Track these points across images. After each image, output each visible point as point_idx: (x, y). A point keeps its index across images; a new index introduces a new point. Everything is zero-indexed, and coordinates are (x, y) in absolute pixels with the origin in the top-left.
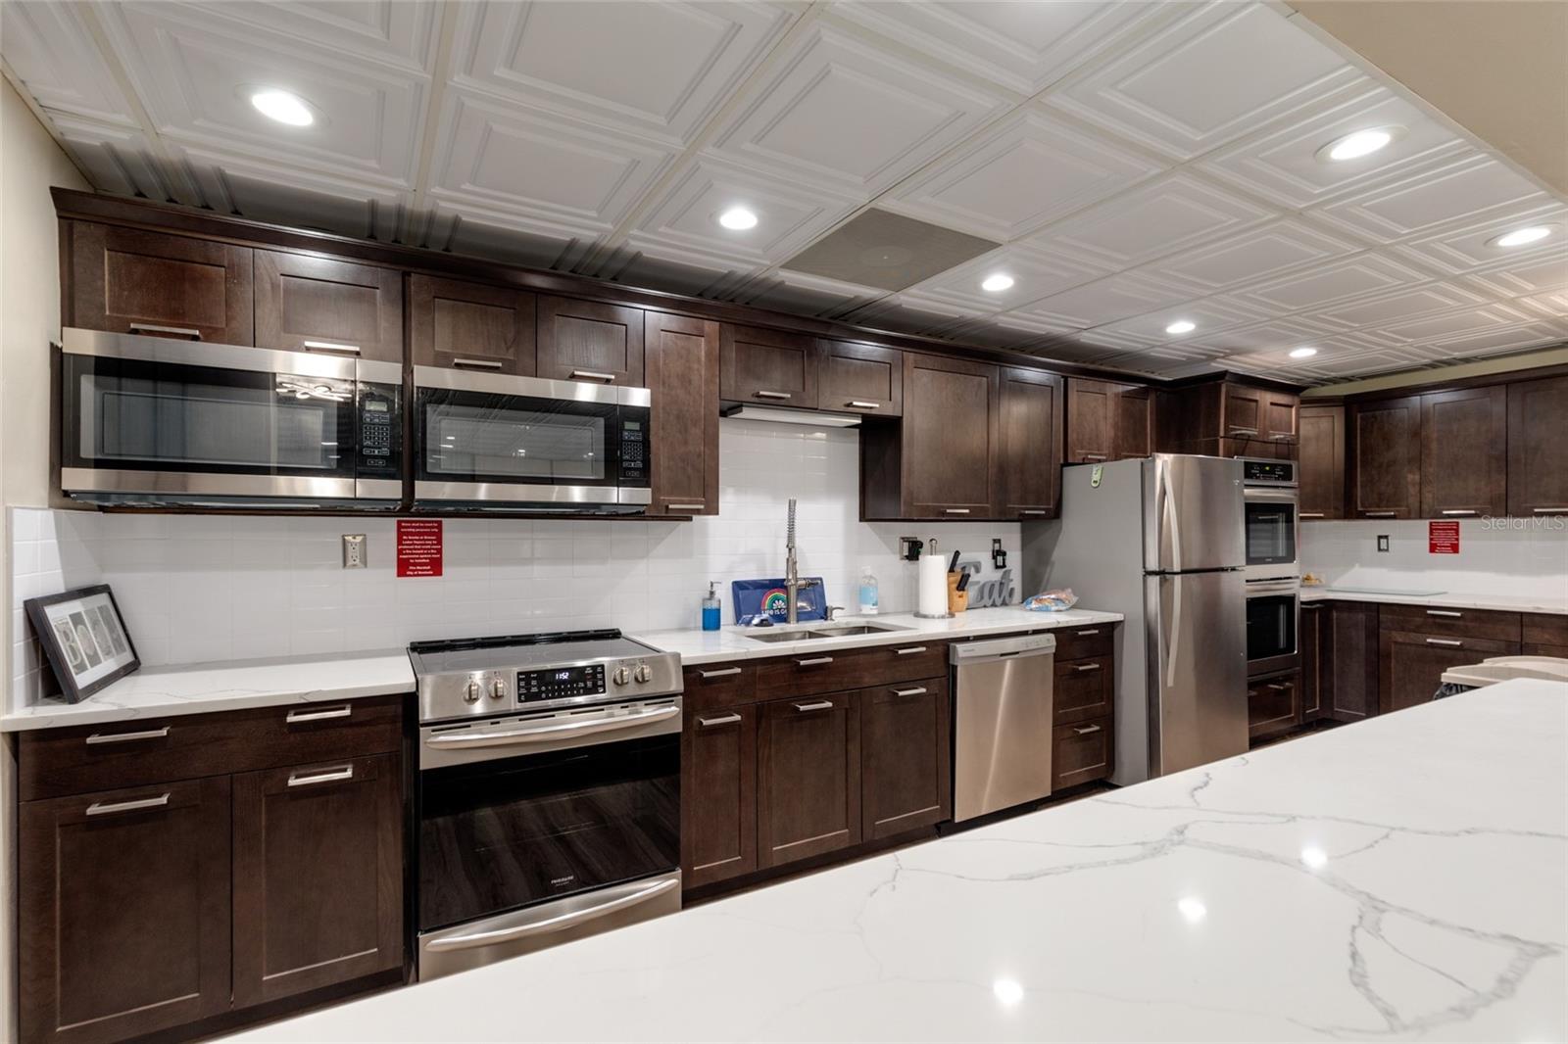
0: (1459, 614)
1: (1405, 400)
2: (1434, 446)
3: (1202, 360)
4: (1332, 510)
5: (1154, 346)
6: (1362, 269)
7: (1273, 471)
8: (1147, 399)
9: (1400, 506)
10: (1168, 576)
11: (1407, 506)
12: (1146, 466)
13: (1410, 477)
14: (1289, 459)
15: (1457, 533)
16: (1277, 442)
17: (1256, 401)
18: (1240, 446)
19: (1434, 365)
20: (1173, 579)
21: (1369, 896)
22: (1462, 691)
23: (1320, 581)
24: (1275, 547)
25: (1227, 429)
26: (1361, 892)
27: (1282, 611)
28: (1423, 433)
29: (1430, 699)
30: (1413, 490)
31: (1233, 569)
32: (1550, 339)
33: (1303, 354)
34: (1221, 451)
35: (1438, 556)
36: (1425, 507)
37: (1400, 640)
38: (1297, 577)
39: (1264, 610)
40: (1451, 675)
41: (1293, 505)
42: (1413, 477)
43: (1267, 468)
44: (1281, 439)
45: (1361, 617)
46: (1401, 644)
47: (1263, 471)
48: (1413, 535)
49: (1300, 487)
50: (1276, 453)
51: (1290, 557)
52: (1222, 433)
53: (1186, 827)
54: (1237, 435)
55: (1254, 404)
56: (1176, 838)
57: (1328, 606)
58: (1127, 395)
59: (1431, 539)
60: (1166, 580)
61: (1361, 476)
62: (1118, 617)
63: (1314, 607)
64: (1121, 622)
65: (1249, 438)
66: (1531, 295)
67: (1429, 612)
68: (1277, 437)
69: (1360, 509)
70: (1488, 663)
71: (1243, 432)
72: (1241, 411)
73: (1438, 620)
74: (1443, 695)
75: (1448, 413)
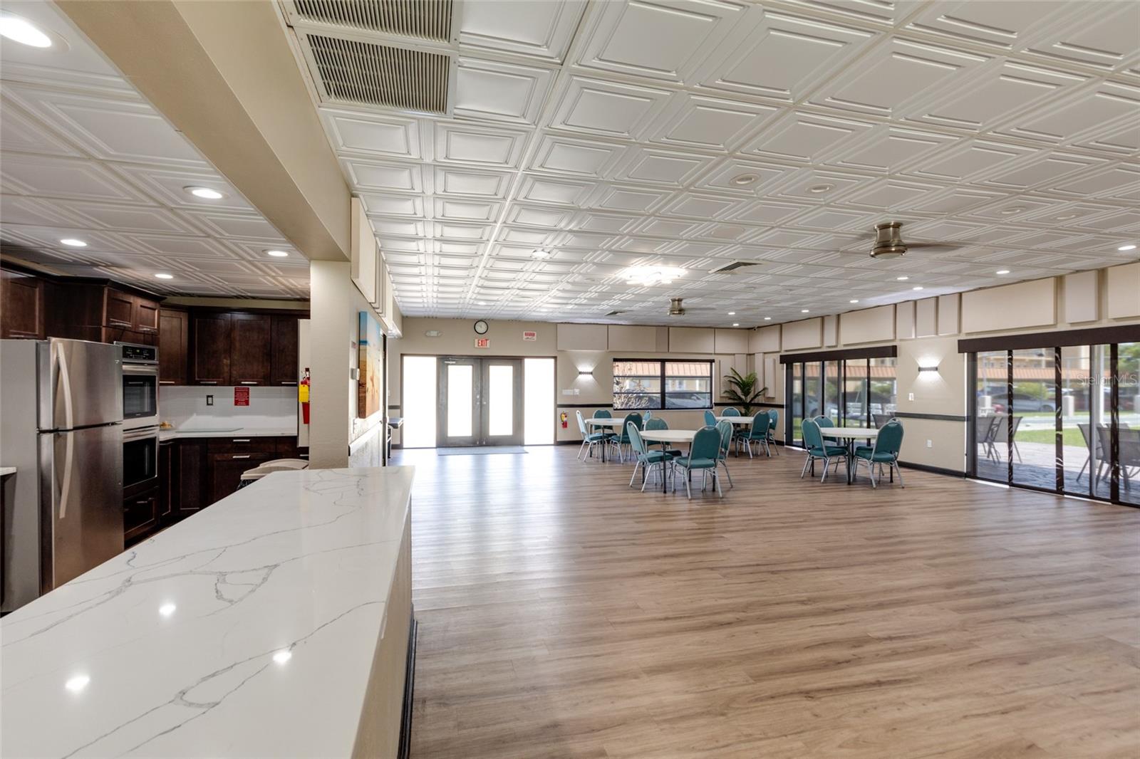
0: (248, 440)
1: (221, 315)
2: (237, 344)
3: (87, 265)
4: (180, 379)
5: (45, 247)
6: (203, 244)
7: (141, 353)
8: (36, 288)
9: (219, 378)
10: (61, 433)
11: (223, 378)
12: (42, 346)
13: (225, 361)
14: (153, 345)
15: (248, 394)
16: (144, 333)
17: (130, 303)
18: (118, 334)
19: (238, 297)
20: (66, 435)
21: (220, 573)
22: (251, 483)
23: (172, 426)
24: (142, 405)
25: (108, 320)
26: (217, 573)
27: (147, 449)
28: (232, 336)
29: (235, 491)
30: (226, 369)
31: (113, 424)
32: (289, 296)
33: (164, 277)
34: (103, 337)
35: (239, 407)
36: (233, 379)
37: (219, 459)
38: (157, 425)
39: (136, 450)
40: (246, 475)
41: (155, 377)
42: (227, 362)
43: (138, 351)
44: (148, 331)
45: (197, 447)
46: (219, 461)
47: (134, 353)
48: (225, 395)
49: (160, 364)
50: (144, 340)
51: (153, 412)
52: (104, 324)
53: (131, 578)
54: (116, 326)
55: (129, 305)
56: (127, 584)
57: (177, 442)
58: (15, 281)
59: (235, 398)
60: (59, 436)
61: (198, 358)
62: (11, 470)
63: (168, 443)
64: (14, 474)
65: (125, 329)
66: (281, 277)
67: (234, 441)
68: (145, 329)
69: (197, 379)
70: (262, 466)
71: (121, 324)
72: (118, 308)
73: (239, 445)
74: (242, 487)
75: (245, 326)
